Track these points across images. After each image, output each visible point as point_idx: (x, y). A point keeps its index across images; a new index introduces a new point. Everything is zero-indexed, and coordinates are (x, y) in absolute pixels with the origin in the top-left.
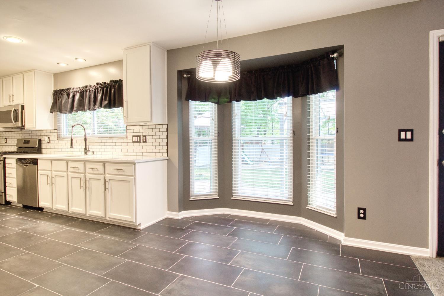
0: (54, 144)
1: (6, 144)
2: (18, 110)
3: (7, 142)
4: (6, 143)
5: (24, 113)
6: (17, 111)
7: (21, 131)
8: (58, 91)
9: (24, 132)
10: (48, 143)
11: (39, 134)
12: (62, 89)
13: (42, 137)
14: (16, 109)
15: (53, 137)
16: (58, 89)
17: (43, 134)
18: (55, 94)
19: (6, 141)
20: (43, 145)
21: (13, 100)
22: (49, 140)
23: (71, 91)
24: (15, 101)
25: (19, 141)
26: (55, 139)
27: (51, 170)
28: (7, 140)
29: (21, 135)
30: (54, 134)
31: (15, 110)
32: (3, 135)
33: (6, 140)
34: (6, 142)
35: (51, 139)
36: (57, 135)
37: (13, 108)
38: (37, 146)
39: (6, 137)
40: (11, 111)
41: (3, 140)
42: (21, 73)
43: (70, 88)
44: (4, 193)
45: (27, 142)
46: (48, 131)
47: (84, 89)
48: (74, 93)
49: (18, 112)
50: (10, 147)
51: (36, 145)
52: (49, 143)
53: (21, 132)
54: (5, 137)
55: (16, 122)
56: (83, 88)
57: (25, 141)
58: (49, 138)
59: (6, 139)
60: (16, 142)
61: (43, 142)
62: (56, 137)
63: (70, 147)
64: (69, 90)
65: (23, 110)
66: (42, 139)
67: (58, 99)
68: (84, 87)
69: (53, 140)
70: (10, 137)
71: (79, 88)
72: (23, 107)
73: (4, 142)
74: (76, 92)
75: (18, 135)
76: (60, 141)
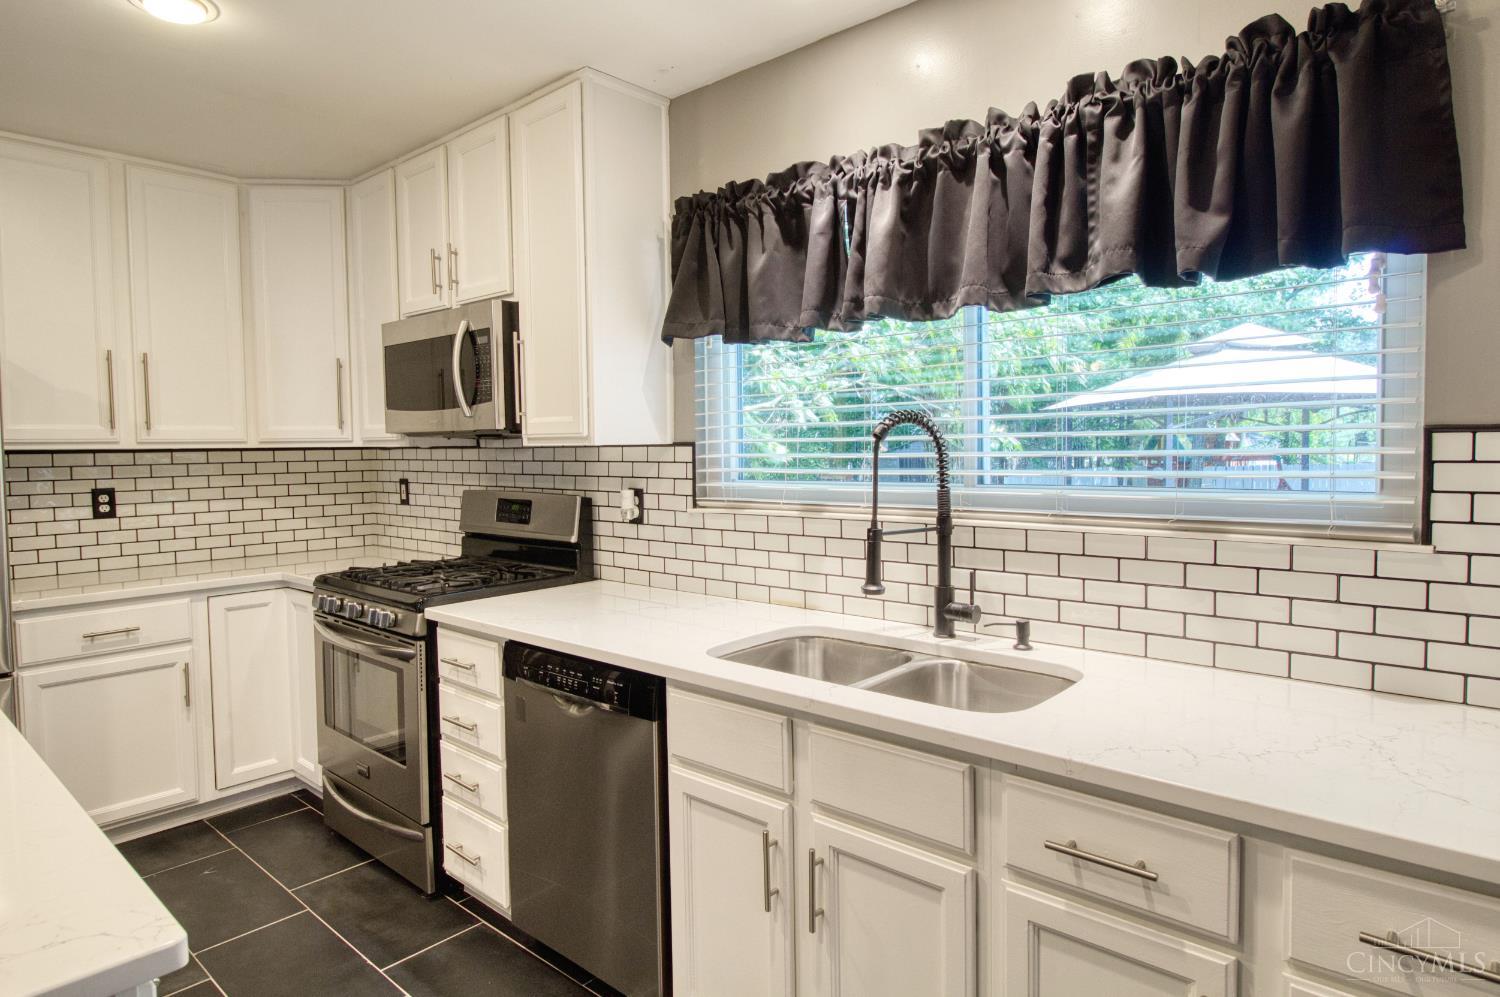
0: (673, 534)
1: (407, 507)
2: (486, 332)
3: (411, 497)
4: (405, 502)
5: (519, 345)
6: (480, 340)
7: (478, 446)
8: (713, 197)
9: (492, 455)
10: (633, 522)
11: (578, 469)
12: (739, 182)
13: (592, 484)
14: (473, 328)
15: (665, 486)
16: (712, 189)
17: (601, 469)
18: (689, 220)
19: (408, 494)
20: (601, 528)
21: (454, 278)
22: (641, 506)
23: (813, 181)
24: (463, 286)
25: (469, 499)
26: (681, 503)
27: (787, 791)
28: (412, 487)
29: (480, 467)
30: (668, 470)
31: (470, 335)
32: (389, 465)
33: (403, 487)
34: (404, 497)
35: (649, 501)
36: (694, 479)
37: (460, 323)
38: (574, 539)
39: (407, 476)
40: (452, 338)
41: (394, 487)
42: (496, 114)
43: (809, 165)
44: (429, 831)
45: (516, 509)
46: (630, 454)
47: (930, 154)
48: (842, 191)
49: (489, 343)
50: (425, 523)
51: (572, 534)
52: (638, 521)
53: (476, 451)
54: (397, 476)
55: (474, 403)
56: (926, 144)
57: (502, 502)
58: (639, 493)
59: (404, 482)
60: (457, 503)
61: (602, 513)
62: (686, 487)
63: (867, 592)
64: (802, 182)
65: (515, 334)
66: (599, 499)
67: (717, 251)
68: (932, 138)
69: (669, 503)
70: (424, 477)
71: (885, 152)
72: (511, 312)
73: (396, 499)
74: (864, 183)
75: (463, 467)
76: (714, 517)
